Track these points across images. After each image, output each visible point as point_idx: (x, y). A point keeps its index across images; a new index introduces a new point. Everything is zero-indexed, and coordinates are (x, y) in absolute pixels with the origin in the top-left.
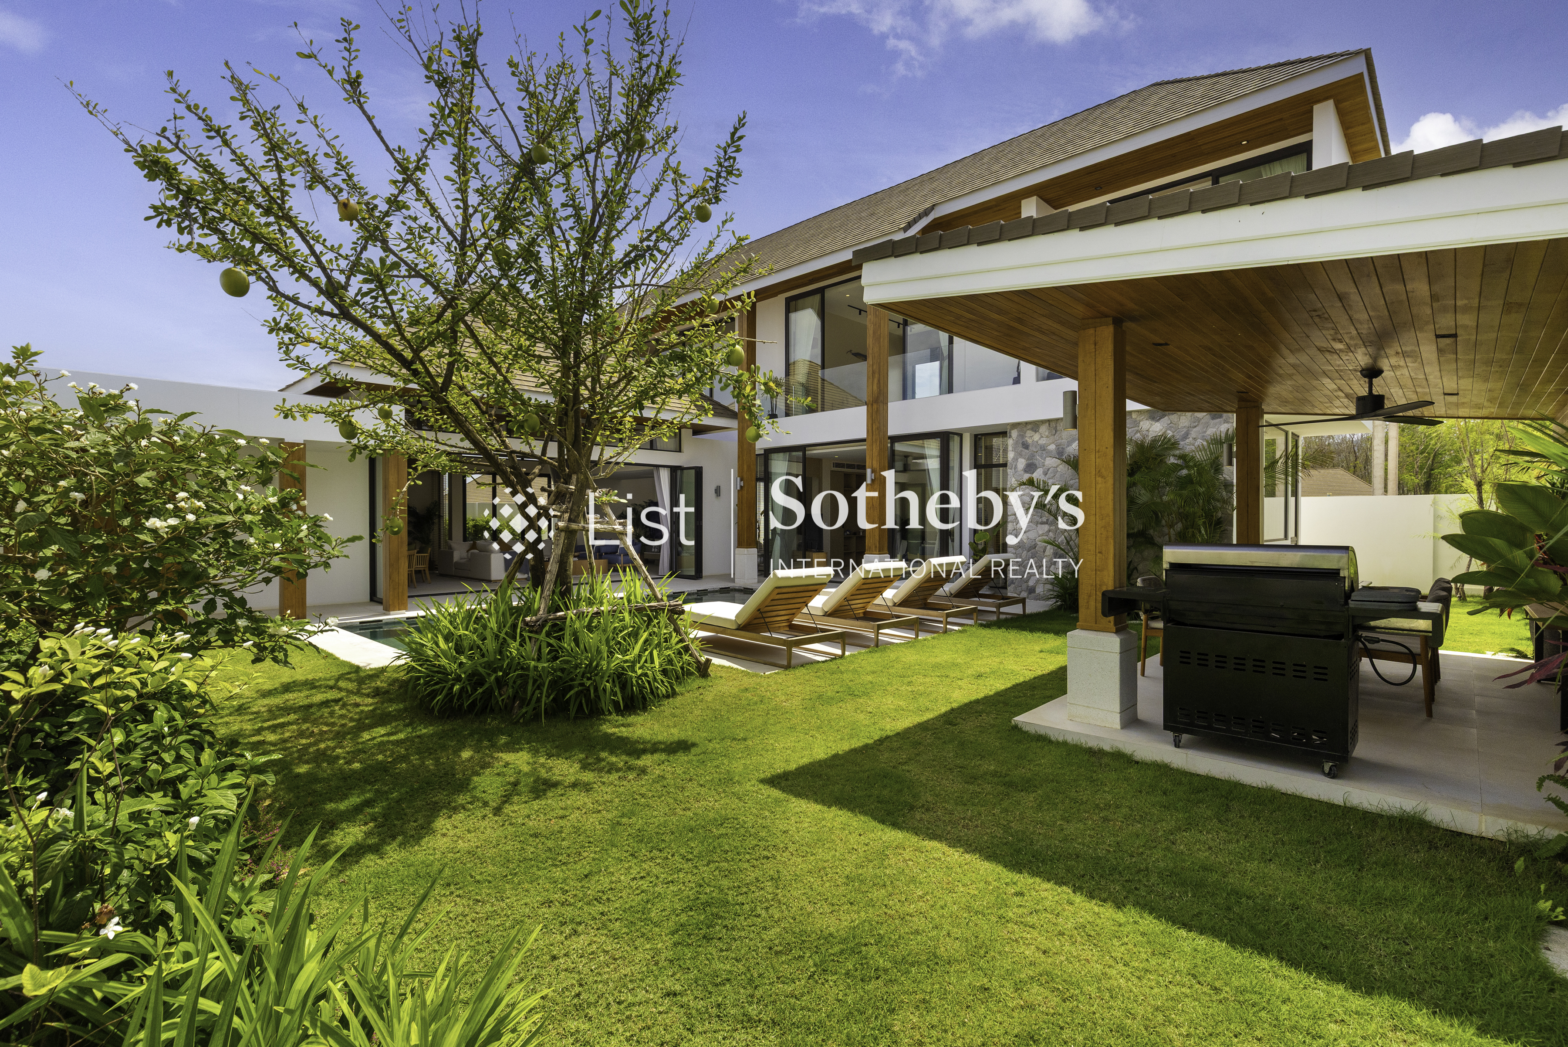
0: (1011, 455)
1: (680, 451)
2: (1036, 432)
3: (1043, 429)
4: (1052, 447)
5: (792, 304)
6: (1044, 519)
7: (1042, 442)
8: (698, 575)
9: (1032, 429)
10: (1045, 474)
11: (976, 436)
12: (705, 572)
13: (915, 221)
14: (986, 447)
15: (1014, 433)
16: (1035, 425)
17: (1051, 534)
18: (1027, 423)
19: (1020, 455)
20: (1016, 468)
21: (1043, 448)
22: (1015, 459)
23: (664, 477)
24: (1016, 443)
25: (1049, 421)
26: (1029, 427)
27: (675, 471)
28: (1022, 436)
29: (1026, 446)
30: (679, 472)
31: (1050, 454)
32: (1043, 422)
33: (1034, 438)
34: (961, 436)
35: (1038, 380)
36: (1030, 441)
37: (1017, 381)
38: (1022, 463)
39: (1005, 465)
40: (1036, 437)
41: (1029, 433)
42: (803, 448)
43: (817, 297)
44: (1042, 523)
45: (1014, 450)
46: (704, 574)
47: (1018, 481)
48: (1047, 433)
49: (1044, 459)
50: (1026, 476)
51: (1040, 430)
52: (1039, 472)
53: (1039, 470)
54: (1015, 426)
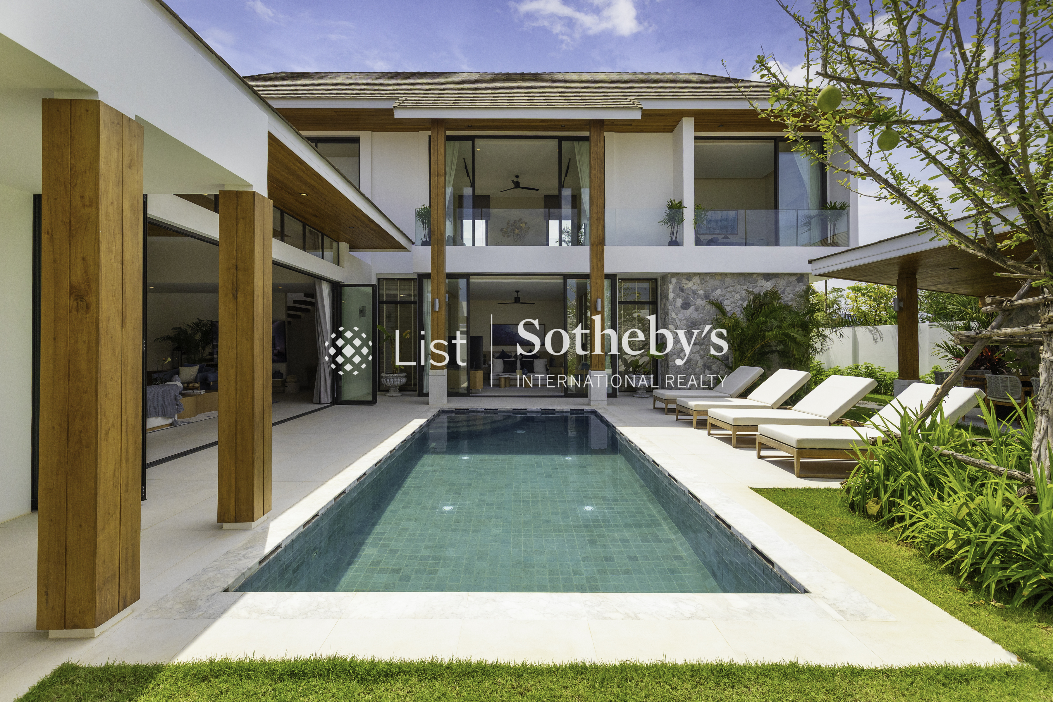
0: (671, 296)
2: (689, 280)
3: (696, 279)
4: (701, 292)
7: (695, 288)
9: (687, 279)
15: (674, 281)
16: (689, 276)
18: (683, 274)
19: (679, 296)
21: (694, 292)
22: (674, 299)
24: (675, 288)
25: (699, 274)
26: (685, 277)
28: (679, 282)
29: (682, 290)
31: (699, 297)
32: (696, 274)
33: (689, 285)
35: (695, 245)
36: (685, 287)
38: (679, 302)
40: (690, 284)
41: (684, 281)
42: (467, 276)
45: (674, 292)
47: (676, 314)
48: (699, 282)
49: (696, 300)
50: (683, 311)
51: (694, 280)
52: (692, 309)
53: (692, 307)
54: (674, 275)
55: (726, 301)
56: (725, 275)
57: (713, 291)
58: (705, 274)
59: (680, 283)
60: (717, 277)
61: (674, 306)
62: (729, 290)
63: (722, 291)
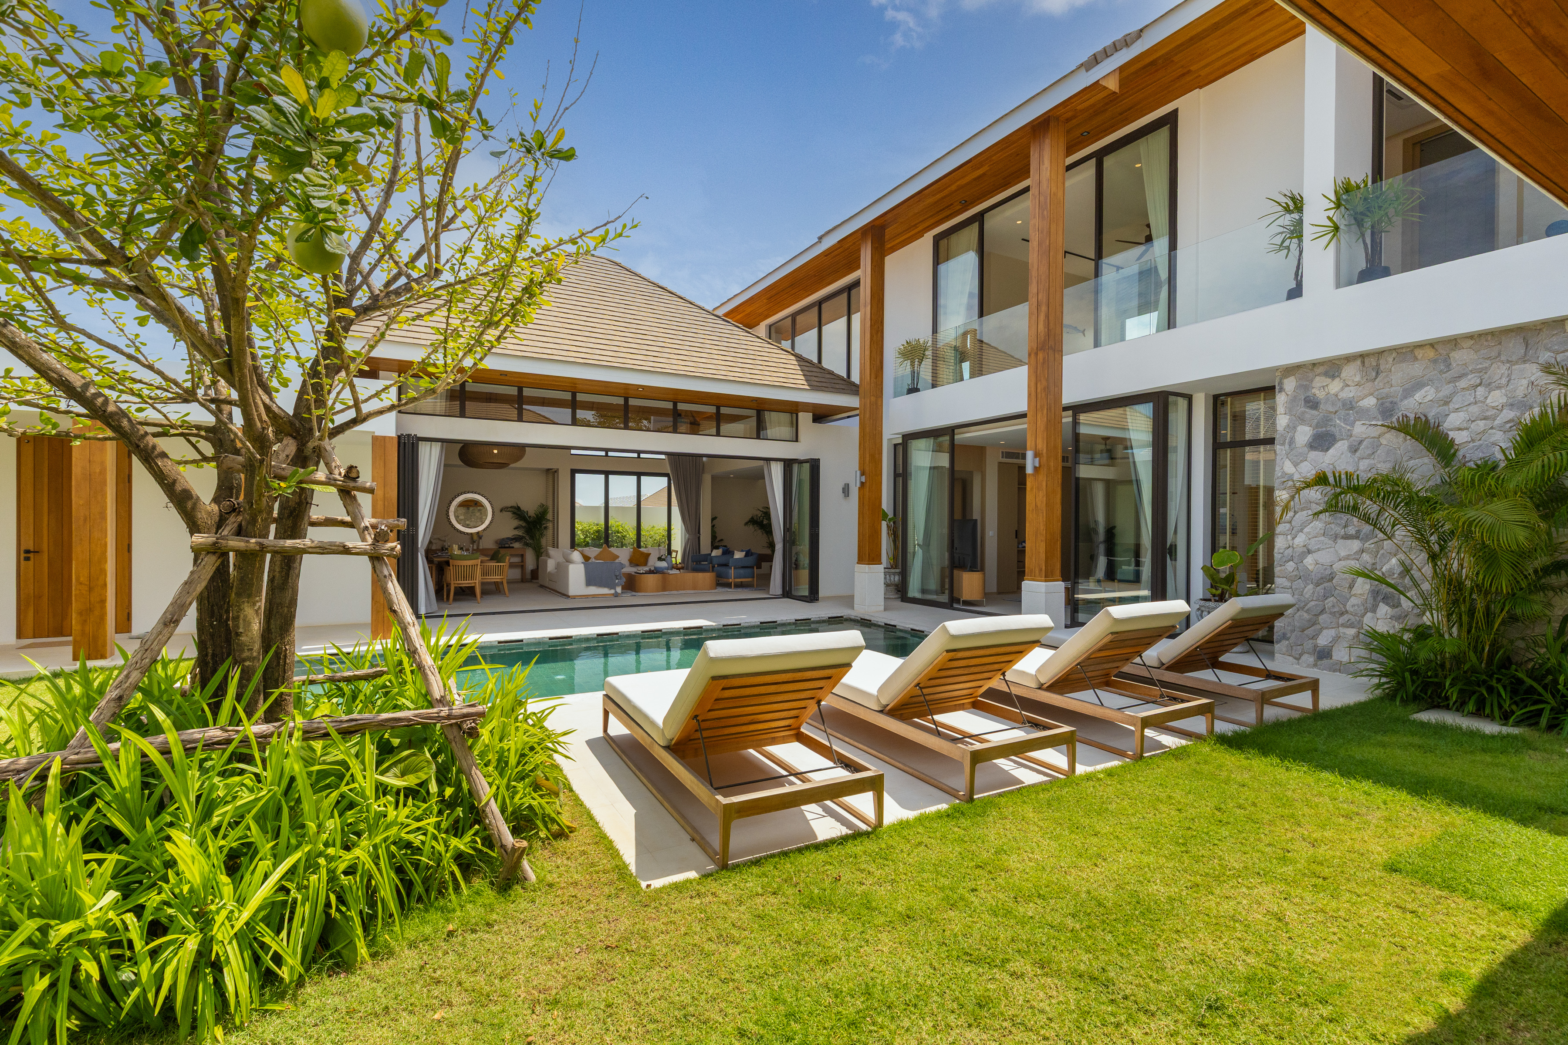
0: (1282, 421)
1: (797, 441)
2: (1333, 377)
3: (1351, 372)
4: (1370, 402)
5: (943, 243)
6: (1351, 530)
7: (1348, 394)
8: (813, 596)
9: (1326, 374)
10: (1354, 450)
11: (1216, 398)
12: (822, 593)
13: (1106, 53)
14: (1235, 417)
15: (1290, 384)
16: (1332, 366)
17: (1366, 557)
18: (1314, 364)
19: (1302, 420)
20: (1292, 442)
21: (1350, 405)
22: (1291, 428)
23: (776, 472)
24: (1294, 400)
25: (1362, 357)
26: (1321, 369)
27: (788, 464)
29: (1313, 404)
30: (795, 467)
31: (1362, 414)
32: (1349, 359)
33: (1330, 389)
34: (1189, 398)
35: (1338, 285)
36: (1320, 394)
37: (1296, 293)
38: (1304, 434)
39: (1270, 441)
40: (1335, 386)
41: (1319, 381)
42: (951, 430)
43: (975, 226)
44: (1347, 537)
45: (1289, 411)
46: (821, 595)
47: (1296, 465)
48: (1357, 378)
49: (1352, 424)
50: (1313, 454)
51: (1344, 375)
52: (1341, 447)
53: (1339, 444)
54: (1290, 370)
55: (1453, 416)
56: (1454, 342)
57: (1408, 393)
58: (1380, 353)
59: (1306, 388)
60: (1419, 353)
61: (1290, 444)
62: (1463, 384)
63: (1438, 390)
